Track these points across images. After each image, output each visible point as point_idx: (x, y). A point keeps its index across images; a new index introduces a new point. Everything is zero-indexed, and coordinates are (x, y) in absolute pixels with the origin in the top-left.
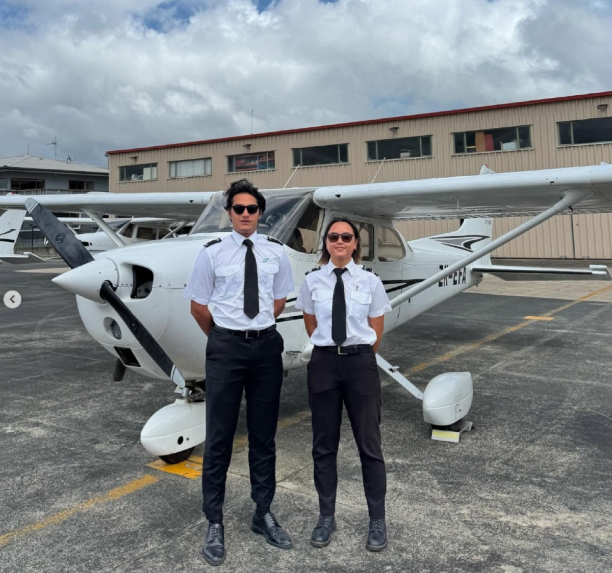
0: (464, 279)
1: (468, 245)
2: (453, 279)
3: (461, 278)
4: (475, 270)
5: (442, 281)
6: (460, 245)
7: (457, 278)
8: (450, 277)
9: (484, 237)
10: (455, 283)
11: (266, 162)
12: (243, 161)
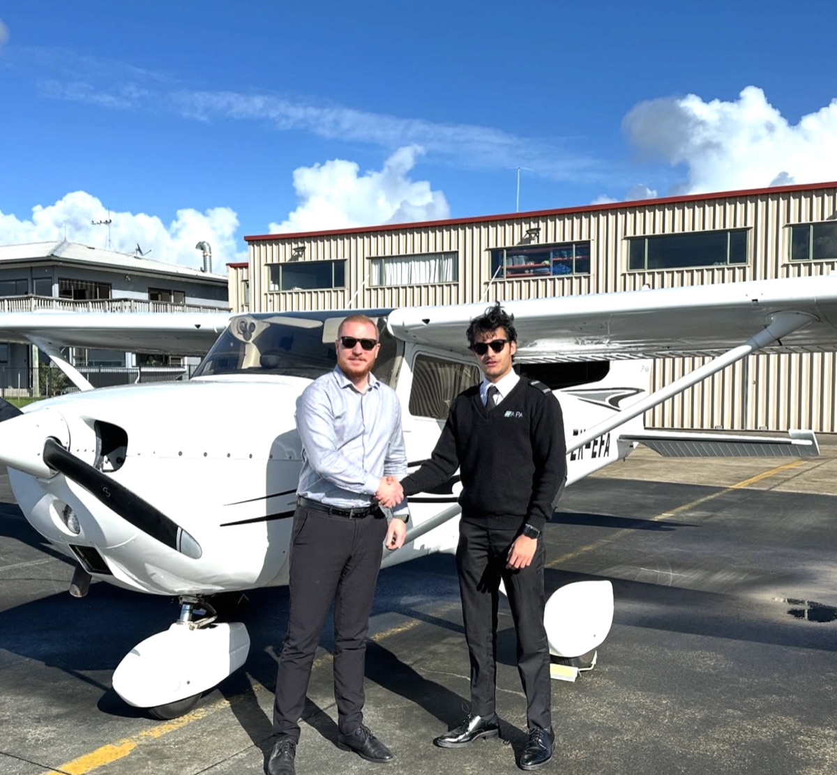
0: (607, 449)
1: (615, 402)
2: (591, 449)
3: (604, 448)
4: (622, 437)
5: (576, 452)
6: (604, 401)
7: (597, 448)
8: (588, 446)
9: (638, 391)
10: (594, 455)
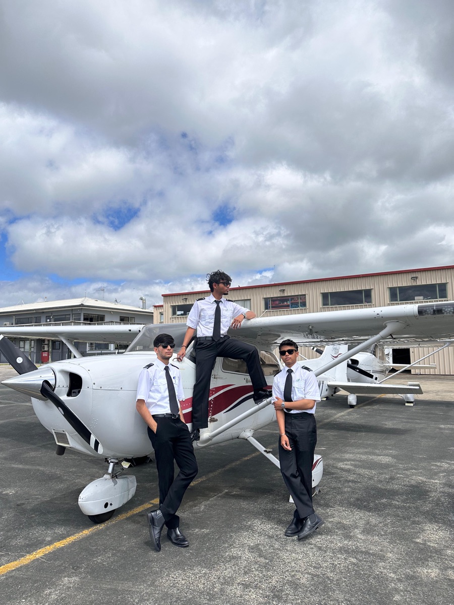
11: (298, 303)
12: (277, 302)
